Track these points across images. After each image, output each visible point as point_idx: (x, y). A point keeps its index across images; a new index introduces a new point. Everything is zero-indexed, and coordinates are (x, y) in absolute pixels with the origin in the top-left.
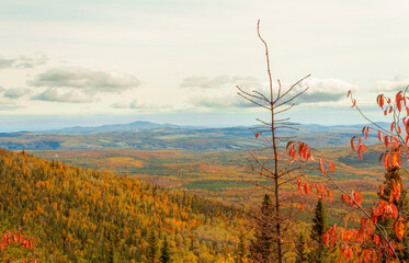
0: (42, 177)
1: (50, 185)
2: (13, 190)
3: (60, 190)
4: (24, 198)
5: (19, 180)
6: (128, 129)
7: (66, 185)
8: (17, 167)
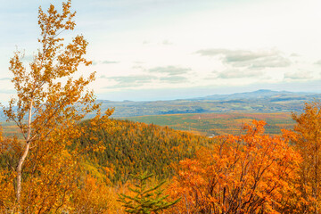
0: (175, 144)
1: (180, 149)
2: (158, 152)
3: (185, 152)
4: (164, 157)
5: (162, 147)
6: (253, 96)
7: (190, 149)
8: (161, 138)
